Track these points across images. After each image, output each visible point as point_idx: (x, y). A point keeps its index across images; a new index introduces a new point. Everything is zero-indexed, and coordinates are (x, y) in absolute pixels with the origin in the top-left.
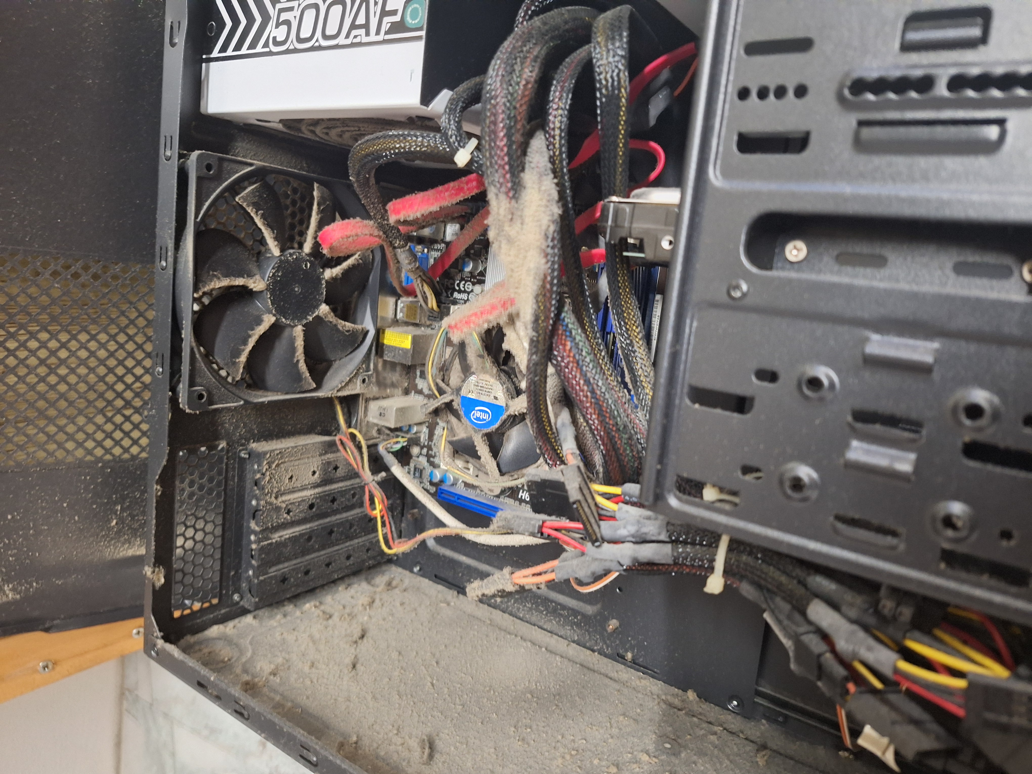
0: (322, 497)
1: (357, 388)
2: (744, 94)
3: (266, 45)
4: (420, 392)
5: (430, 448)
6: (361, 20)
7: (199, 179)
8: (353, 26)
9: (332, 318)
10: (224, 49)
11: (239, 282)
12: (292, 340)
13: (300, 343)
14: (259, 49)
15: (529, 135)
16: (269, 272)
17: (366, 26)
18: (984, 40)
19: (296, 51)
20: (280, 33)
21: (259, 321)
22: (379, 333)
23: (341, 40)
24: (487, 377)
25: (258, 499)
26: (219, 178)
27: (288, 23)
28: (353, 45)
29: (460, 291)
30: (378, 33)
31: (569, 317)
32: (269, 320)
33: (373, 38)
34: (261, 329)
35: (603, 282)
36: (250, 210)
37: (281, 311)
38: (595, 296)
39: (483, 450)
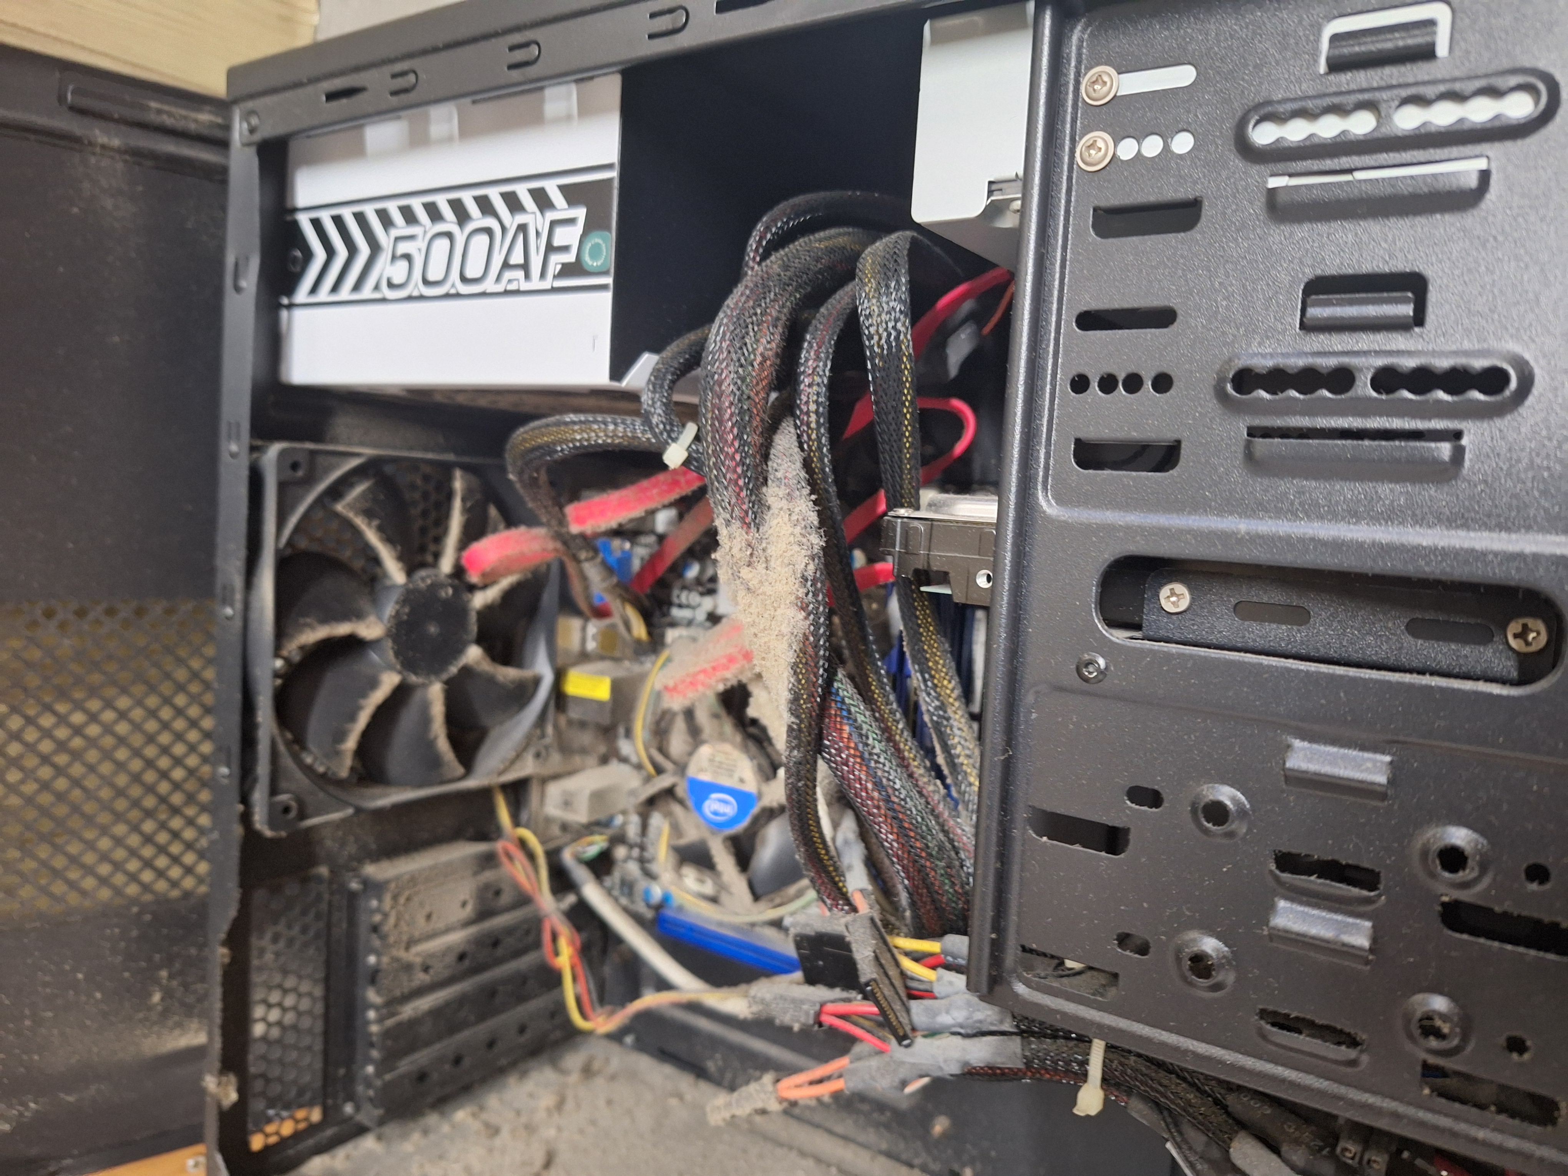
0: (479, 942)
1: (528, 767)
2: (1080, 384)
3: (377, 288)
4: (624, 760)
5: (642, 848)
6: (517, 258)
7: (282, 487)
8: (506, 265)
9: (487, 667)
10: (314, 290)
11: (343, 629)
12: (425, 708)
13: (438, 710)
14: (367, 292)
15: (771, 429)
16: (390, 609)
17: (525, 267)
18: (1419, 319)
19: (421, 298)
20: (399, 271)
21: (373, 684)
22: (559, 676)
23: (489, 285)
24: (727, 747)
25: (378, 954)
26: (309, 481)
27: (407, 257)
28: (507, 293)
29: (680, 606)
30: (543, 275)
31: (844, 688)
32: (389, 681)
33: (536, 283)
34: (379, 696)
35: (894, 606)
36: (360, 522)
37: (408, 664)
38: (884, 627)
39: (725, 861)
